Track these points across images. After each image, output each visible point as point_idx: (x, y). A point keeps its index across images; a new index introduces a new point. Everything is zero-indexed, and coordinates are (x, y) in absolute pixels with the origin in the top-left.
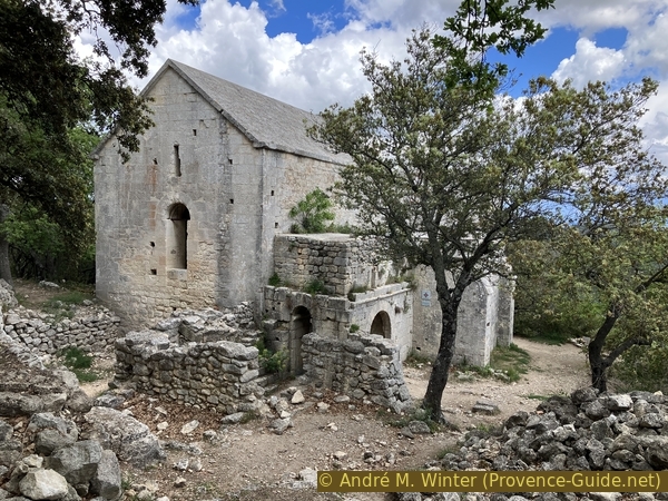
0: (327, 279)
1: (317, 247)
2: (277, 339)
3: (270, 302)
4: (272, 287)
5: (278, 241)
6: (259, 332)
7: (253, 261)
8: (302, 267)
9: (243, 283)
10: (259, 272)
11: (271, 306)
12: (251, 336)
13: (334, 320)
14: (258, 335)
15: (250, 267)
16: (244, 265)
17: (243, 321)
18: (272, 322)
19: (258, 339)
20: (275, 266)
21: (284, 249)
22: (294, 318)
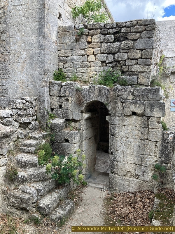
0: (125, 68)
1: (111, 31)
2: (67, 141)
3: (56, 99)
4: (59, 82)
5: (62, 32)
6: (44, 133)
7: (35, 50)
8: (92, 58)
9: (24, 77)
10: (42, 63)
11: (57, 104)
12: (35, 139)
13: (142, 115)
14: (44, 137)
15: (32, 57)
16: (24, 56)
17: (23, 120)
18: (59, 121)
19: (43, 142)
20: (60, 61)
21: (70, 39)
22: (86, 116)
